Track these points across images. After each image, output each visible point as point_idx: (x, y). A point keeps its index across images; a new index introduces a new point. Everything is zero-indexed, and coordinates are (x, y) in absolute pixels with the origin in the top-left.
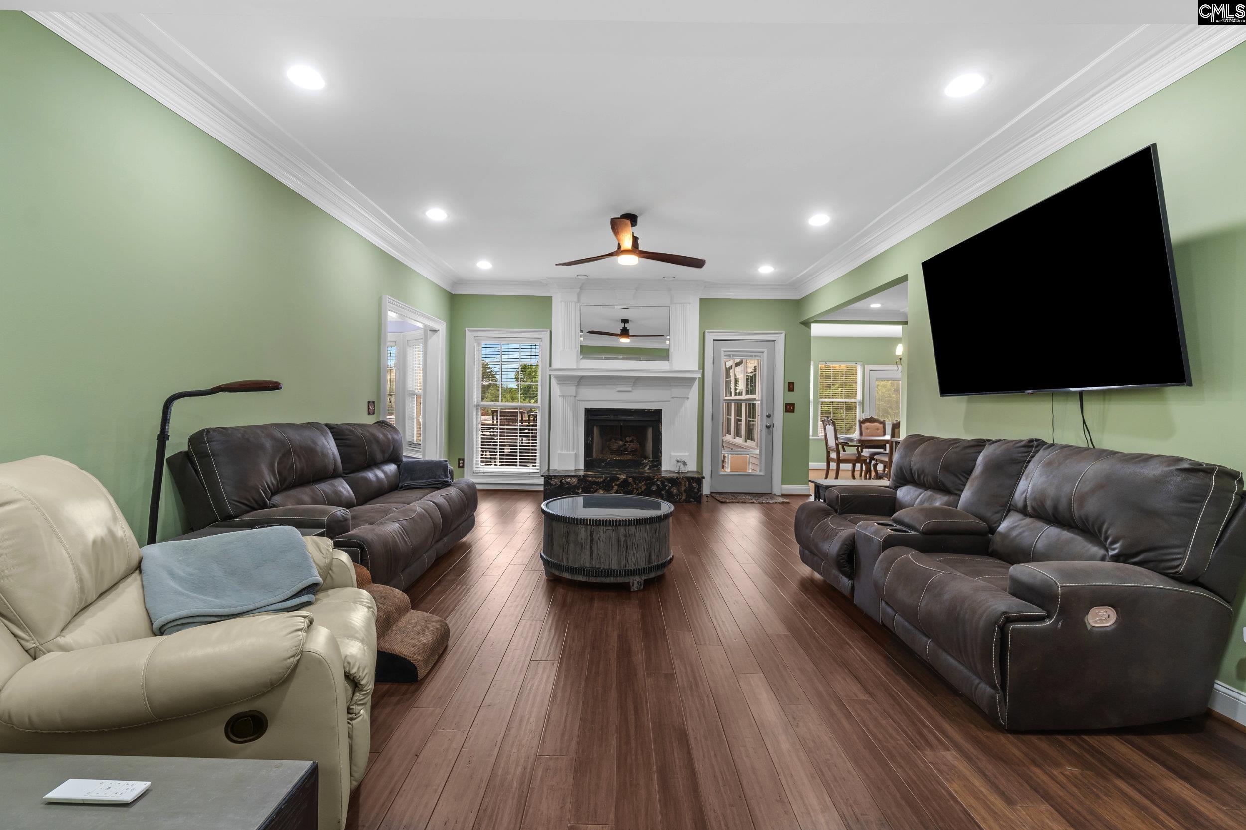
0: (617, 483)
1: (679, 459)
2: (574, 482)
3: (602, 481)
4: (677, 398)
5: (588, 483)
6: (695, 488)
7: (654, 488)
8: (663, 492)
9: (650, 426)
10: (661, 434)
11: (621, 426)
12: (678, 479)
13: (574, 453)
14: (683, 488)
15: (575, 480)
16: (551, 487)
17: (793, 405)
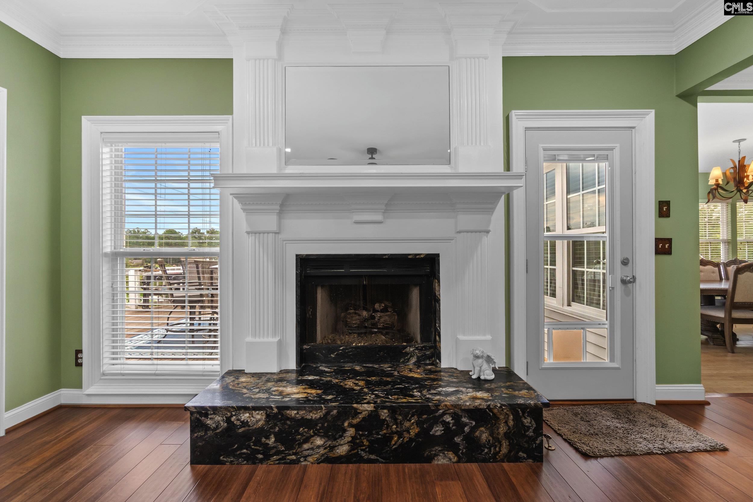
0: (355, 421)
1: (478, 352)
2: (258, 421)
3: (320, 418)
4: (467, 232)
5: (288, 422)
6: (529, 428)
7: (438, 430)
8: (457, 440)
9: (416, 285)
10: (438, 301)
11: (364, 286)
12: (491, 410)
13: (276, 339)
14: (502, 429)
15: (259, 417)
16: (206, 434)
17: (669, 241)
